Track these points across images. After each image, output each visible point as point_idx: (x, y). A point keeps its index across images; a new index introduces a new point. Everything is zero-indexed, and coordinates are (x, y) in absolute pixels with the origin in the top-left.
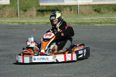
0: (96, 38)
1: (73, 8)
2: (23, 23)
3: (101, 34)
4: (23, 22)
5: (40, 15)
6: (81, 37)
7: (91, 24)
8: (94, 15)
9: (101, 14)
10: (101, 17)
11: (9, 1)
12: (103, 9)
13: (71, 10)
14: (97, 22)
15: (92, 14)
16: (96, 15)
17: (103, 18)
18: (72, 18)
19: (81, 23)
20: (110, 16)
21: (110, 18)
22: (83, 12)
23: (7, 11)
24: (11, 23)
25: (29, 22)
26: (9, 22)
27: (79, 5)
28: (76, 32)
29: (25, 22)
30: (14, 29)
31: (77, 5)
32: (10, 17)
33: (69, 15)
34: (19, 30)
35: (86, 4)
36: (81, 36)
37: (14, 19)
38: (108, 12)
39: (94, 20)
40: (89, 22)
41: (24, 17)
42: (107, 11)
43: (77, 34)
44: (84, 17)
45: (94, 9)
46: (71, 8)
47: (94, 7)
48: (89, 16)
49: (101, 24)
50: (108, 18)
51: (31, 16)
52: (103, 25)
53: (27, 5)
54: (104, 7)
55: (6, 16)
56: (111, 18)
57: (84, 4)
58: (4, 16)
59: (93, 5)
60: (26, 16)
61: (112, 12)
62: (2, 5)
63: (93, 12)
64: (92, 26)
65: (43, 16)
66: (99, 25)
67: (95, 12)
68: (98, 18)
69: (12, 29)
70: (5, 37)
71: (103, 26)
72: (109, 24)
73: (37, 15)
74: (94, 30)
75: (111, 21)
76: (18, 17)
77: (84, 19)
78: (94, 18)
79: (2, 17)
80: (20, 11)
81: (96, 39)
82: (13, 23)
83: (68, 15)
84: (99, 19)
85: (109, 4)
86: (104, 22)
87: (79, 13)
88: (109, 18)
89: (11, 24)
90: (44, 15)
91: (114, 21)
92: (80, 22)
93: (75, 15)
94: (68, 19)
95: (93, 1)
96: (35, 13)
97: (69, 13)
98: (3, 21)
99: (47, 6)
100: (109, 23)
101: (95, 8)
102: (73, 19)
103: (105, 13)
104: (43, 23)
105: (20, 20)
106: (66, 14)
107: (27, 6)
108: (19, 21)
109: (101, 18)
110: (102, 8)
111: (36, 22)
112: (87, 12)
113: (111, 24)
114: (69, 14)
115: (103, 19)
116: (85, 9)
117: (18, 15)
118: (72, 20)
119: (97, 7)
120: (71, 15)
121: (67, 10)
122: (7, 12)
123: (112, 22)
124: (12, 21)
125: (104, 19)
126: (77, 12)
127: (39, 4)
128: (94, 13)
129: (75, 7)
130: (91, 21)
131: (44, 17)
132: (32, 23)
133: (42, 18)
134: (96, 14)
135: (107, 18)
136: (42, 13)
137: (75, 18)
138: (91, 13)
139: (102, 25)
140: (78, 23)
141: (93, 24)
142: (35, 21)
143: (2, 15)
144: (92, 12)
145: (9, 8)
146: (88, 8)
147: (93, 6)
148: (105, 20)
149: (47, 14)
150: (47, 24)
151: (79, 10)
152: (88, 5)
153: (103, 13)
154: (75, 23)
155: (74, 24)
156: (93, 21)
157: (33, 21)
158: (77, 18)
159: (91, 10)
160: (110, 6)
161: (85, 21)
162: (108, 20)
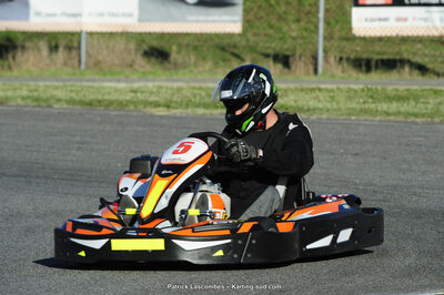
1: (62, 43)
6: (94, 154)
7: (132, 108)
8: (144, 73)
9: (169, 69)
10: (168, 80)
12: (179, 52)
13: (54, 48)
14: (153, 98)
15: (136, 70)
16: (150, 73)
17: (175, 85)
18: (57, 80)
19: (92, 101)
20: (204, 81)
21: (203, 85)
22: (100, 58)
27: (91, 34)
28: (74, 136)
31: (79, 34)
35: (114, 30)
36: (92, 151)
39: (142, 92)
40: (121, 98)
42: (193, 58)
43: (78, 143)
44: (103, 81)
45: (142, 52)
46: (53, 43)
47: (143, 41)
48: (123, 77)
49: (168, 107)
50: (197, 85)
52: (178, 112)
54: (180, 46)
56: (207, 88)
57: (104, 30)
59: (140, 34)
61: (209, 65)
63: (140, 60)
64: (136, 113)
66: (161, 111)
67: (148, 62)
68: (157, 84)
71: (175, 117)
72: (200, 111)
74: (140, 129)
75: (206, 100)
77: (104, 88)
78: (142, 84)
83: (43, 69)
84: (160, 87)
85: (202, 34)
86: (182, 102)
87: (86, 63)
88: (201, 88)
92: (90, 97)
93: (70, 70)
94: (41, 84)
95: (140, 20)
97: (48, 61)
100: (198, 106)
101: (145, 47)
102: (61, 84)
103: (185, 66)
106: (34, 65)
109: (169, 84)
110: (174, 48)
112: (117, 62)
113: (208, 112)
114: (48, 65)
115: (179, 90)
116: (108, 47)
118: (56, 88)
119: (155, 43)
120: (53, 69)
121: (39, 50)
125: (182, 89)
128: (142, 66)
129: (71, 41)
130: (132, 94)
134: (148, 68)
135: (194, 88)
137: (70, 80)
138: (131, 66)
139: (174, 111)
140: (82, 103)
141: (140, 107)
144: (133, 61)
146: (121, 45)
147: (140, 38)
148: (184, 92)
151: (87, 52)
152: (122, 34)
153: (176, 66)
154: (71, 102)
155: (65, 106)
156: (139, 94)
158: (78, 84)
159: (133, 53)
160: (205, 41)
161: (109, 94)
162: (195, 96)
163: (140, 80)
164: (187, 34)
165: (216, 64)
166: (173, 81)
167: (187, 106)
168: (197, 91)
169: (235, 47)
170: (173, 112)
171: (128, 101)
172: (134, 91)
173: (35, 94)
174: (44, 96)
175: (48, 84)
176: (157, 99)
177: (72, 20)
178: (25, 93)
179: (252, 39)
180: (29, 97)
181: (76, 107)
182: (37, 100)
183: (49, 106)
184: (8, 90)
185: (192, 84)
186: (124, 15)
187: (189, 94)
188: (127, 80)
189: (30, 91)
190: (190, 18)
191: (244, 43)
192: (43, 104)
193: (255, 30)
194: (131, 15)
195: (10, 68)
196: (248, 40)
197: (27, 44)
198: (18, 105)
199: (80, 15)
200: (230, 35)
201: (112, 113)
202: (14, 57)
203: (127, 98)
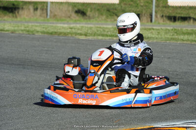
1: (39, 7)
3: (86, 53)
6: (53, 56)
7: (70, 35)
8: (75, 20)
9: (86, 19)
10: (86, 24)
12: (91, 11)
13: (36, 9)
14: (79, 32)
15: (72, 19)
16: (78, 20)
17: (89, 26)
19: (52, 32)
20: (102, 24)
21: (102, 26)
22: (56, 13)
27: (52, 3)
28: (44, 48)
31: (47, 3)
35: (63, 1)
39: (75, 29)
40: (65, 31)
42: (97, 14)
43: (46, 51)
44: (57, 23)
45: (75, 11)
46: (36, 7)
47: (75, 6)
48: (66, 22)
49: (86, 35)
50: (98, 26)
52: (90, 38)
56: (104, 27)
57: (58, 1)
59: (74, 3)
61: (104, 17)
63: (74, 15)
64: (72, 38)
66: (83, 37)
67: (77, 15)
68: (81, 25)
71: (89, 40)
72: (100, 38)
74: (74, 45)
75: (103, 33)
77: (58, 27)
78: (74, 25)
83: (31, 18)
84: (83, 27)
85: (101, 4)
86: (92, 33)
87: (50, 16)
88: (100, 28)
91: (108, 32)
92: (51, 30)
93: (42, 18)
94: (30, 24)
97: (33, 14)
100: (99, 35)
102: (38, 24)
103: (93, 17)
106: (27, 16)
109: (86, 26)
110: (89, 9)
112: (63, 15)
113: (104, 38)
114: (33, 16)
115: (91, 28)
116: (59, 9)
118: (37, 26)
119: (80, 8)
120: (35, 18)
121: (29, 9)
123: (105, 33)
125: (92, 28)
126: (45, 15)
128: (74, 17)
129: (43, 6)
130: (70, 30)
134: (77, 18)
135: (98, 27)
137: (42, 23)
138: (69, 17)
140: (48, 33)
141: (73, 35)
144: (71, 15)
146: (65, 8)
147: (74, 5)
148: (93, 29)
151: (50, 11)
152: (66, 2)
153: (90, 18)
154: (43, 32)
155: (40, 34)
156: (73, 30)
158: (46, 24)
159: (71, 11)
160: (103, 7)
161: (60, 29)
162: (98, 31)
163: (73, 24)
164: (95, 4)
165: (107, 17)
166: (89, 24)
167: (94, 35)
168: (98, 29)
169: (116, 9)
170: (88, 38)
171: (68, 33)
172: (71, 28)
173: (27, 29)
174: (31, 30)
176: (81, 32)
178: (23, 28)
179: (123, 6)
180: (24, 30)
181: (45, 35)
182: (28, 31)
183: (34, 34)
184: (15, 27)
185: (97, 26)
187: (95, 30)
188: (68, 23)
189: (25, 27)
191: (120, 8)
192: (30, 33)
193: (125, 2)
195: (16, 17)
196: (122, 7)
197: (24, 7)
198: (19, 34)
200: (114, 4)
201: (61, 38)
202: (18, 12)
203: (68, 31)
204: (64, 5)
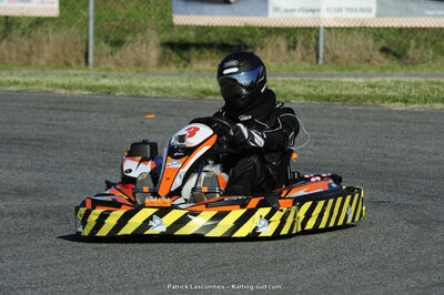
0: (385, 156)
1: (300, 39)
2: (109, 91)
3: (408, 141)
4: (109, 88)
5: (175, 63)
6: (331, 149)
7: (370, 103)
8: (382, 68)
9: (407, 64)
10: (405, 75)
11: (56, 5)
12: (417, 47)
13: (292, 47)
14: (390, 93)
15: (374, 65)
16: (388, 68)
17: (413, 80)
18: (295, 76)
19: (329, 96)
21: (442, 80)
22: (338, 53)
23: (48, 41)
24: (63, 87)
25: (130, 87)
26: (56, 85)
27: (325, 28)
29: (114, 88)
30: (74, 110)
31: (317, 29)
32: (58, 67)
33: (284, 64)
34: (93, 115)
35: (352, 25)
36: (330, 145)
37: (76, 75)
38: (434, 59)
39: (380, 87)
40: (359, 93)
41: (112, 66)
42: (431, 52)
43: (316, 138)
44: (340, 76)
45: (380, 46)
46: (292, 39)
47: (381, 36)
48: (361, 72)
49: (406, 102)
50: (435, 80)
51: (139, 63)
52: (416, 107)
53: (124, 20)
54: (417, 40)
55: (43, 62)
57: (342, 25)
58: (34, 58)
59: (378, 29)
60: (120, 65)
62: (28, 18)
63: (378, 56)
64: (374, 108)
65: (185, 66)
66: (399, 106)
67: (386, 58)
68: (395, 79)
69: (68, 110)
70: (39, 140)
71: (413, 112)
72: (438, 106)
73: (163, 61)
74: (378, 124)
76: (91, 67)
77: (342, 83)
78: (379, 79)
79: (28, 64)
80: (96, 43)
81: (387, 160)
82: (69, 88)
83: (281, 64)
84: (399, 82)
85: (440, 29)
86: (418, 98)
87: (324, 58)
88: (439, 83)
89: (63, 91)
90: (189, 61)
92: (328, 92)
93: (308, 66)
94: (280, 79)
95: (377, 15)
96: (154, 53)
97: (287, 57)
98: (33, 79)
99: (200, 27)
100: (436, 101)
101: (383, 43)
102: (299, 79)
103: (422, 61)
104: (183, 94)
105: (97, 80)
106: (272, 60)
107: (127, 27)
108: (95, 83)
109: (407, 79)
110: (412, 42)
111: (158, 89)
112: (355, 57)
114: (285, 61)
115: (417, 85)
116: (345, 43)
117: (91, 60)
118: (294, 83)
119: (393, 38)
120: (291, 64)
121: (278, 46)
122: (46, 47)
124: (66, 81)
125: (420, 84)
126: (315, 54)
127: (172, 18)
128: (380, 62)
129: (309, 36)
130: (370, 89)
131: (187, 69)
132: (142, 93)
133: (181, 73)
134: (386, 63)
135: (432, 83)
136: (180, 55)
137: (306, 76)
138: (369, 61)
139: (413, 106)
140: (320, 98)
141: (378, 102)
142: (154, 84)
143: (28, 55)
144: (371, 56)
145: (55, 30)
146: (358, 41)
147: (378, 33)
148: (422, 87)
149: (199, 59)
150: (201, 98)
151: (325, 47)
152: (360, 28)
153: (414, 63)
154: (308, 97)
155: (303, 101)
156: (377, 89)
157: (146, 85)
158: (316, 79)
159: (371, 48)
161: (346, 89)
162: (432, 90)
163: (378, 75)
164: (425, 29)
166: (415, 76)
167: (425, 101)
168: (435, 86)
170: (410, 107)
171: (365, 96)
172: (372, 86)
174: (282, 91)
175: (285, 79)
176: (394, 94)
177: (310, 15)
181: (314, 102)
186: (362, 10)
187: (427, 89)
188: (365, 75)
190: (429, 13)
194: (369, 10)
199: (319, 10)
201: (350, 108)
203: (366, 93)
204: (355, 33)
